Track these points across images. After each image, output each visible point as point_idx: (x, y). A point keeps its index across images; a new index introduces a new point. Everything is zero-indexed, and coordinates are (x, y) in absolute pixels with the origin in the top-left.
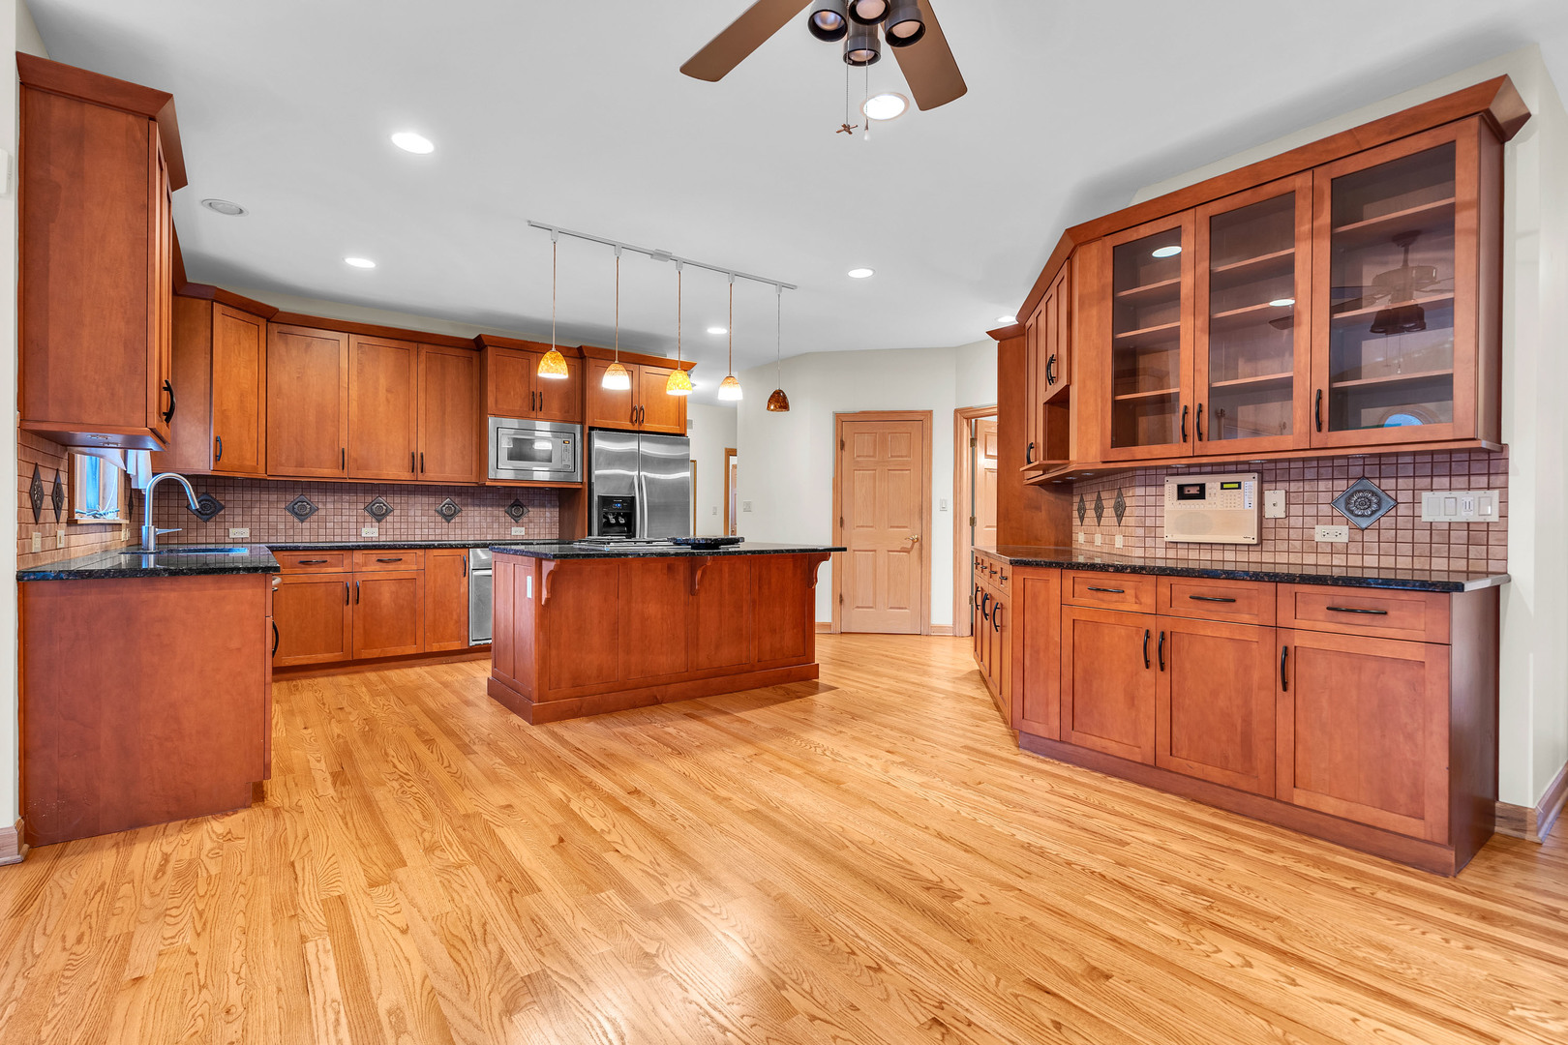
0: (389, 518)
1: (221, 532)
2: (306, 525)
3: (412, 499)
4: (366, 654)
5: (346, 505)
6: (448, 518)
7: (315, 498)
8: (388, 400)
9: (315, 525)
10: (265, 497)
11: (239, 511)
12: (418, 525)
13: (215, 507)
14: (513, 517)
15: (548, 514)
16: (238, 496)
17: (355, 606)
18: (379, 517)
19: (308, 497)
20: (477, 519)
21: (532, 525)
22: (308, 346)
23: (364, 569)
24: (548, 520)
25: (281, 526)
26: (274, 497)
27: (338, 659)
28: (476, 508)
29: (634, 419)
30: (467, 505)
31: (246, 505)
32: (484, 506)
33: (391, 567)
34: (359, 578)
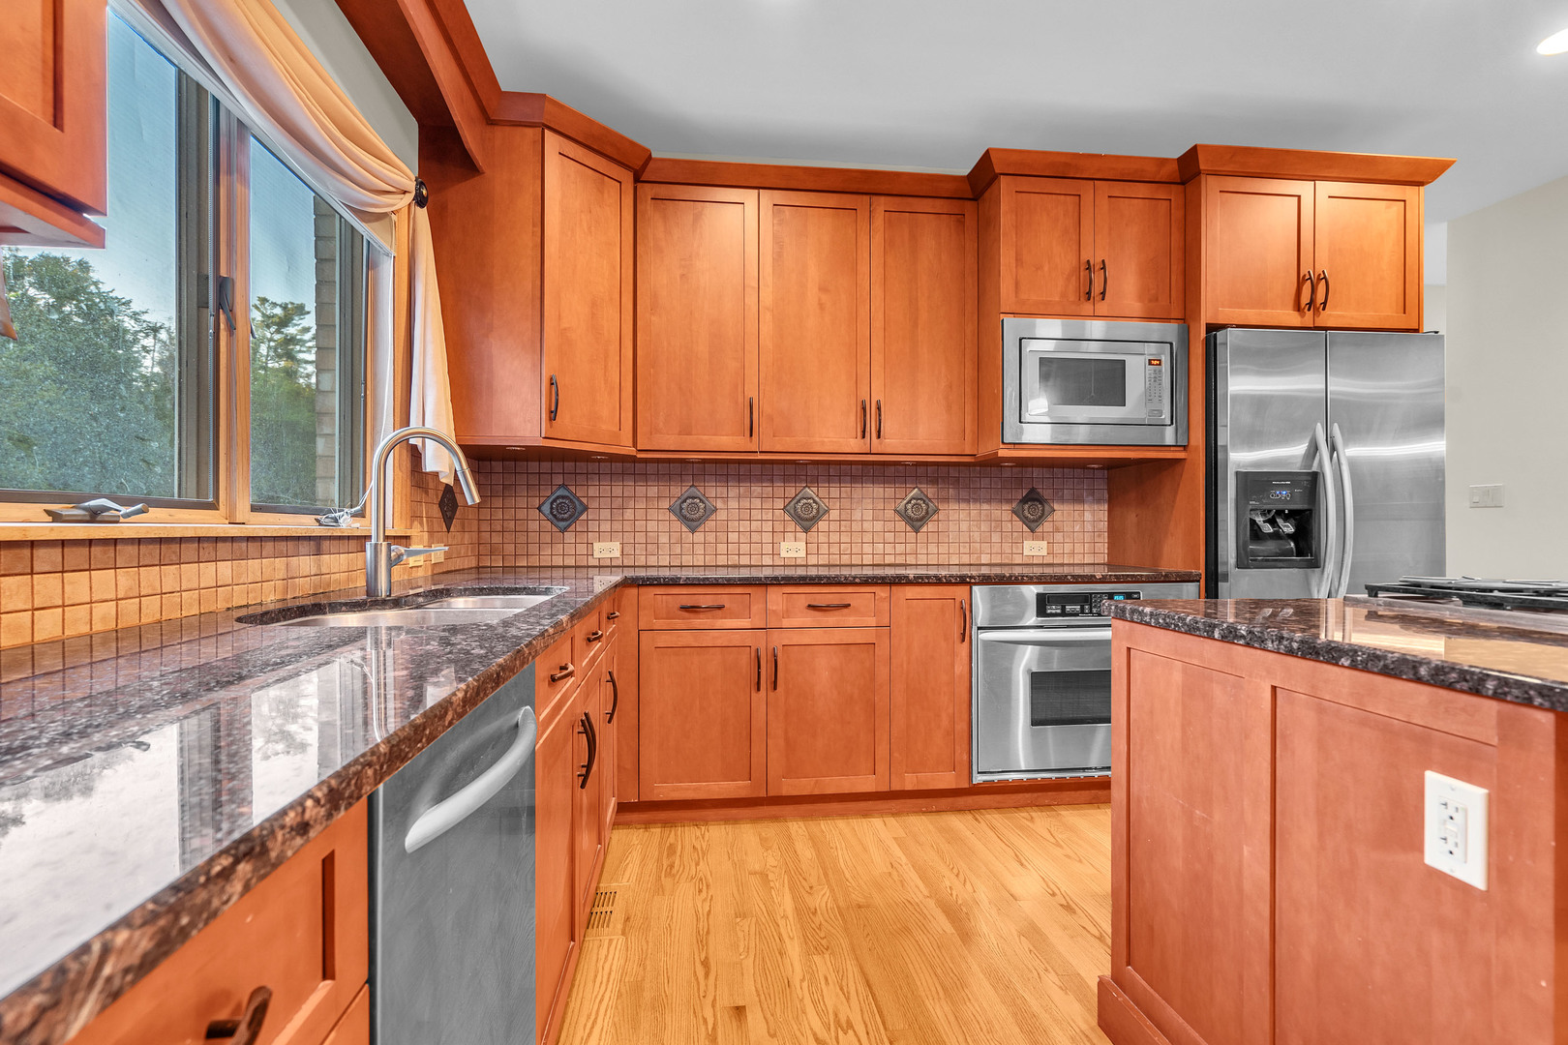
0: (822, 525)
1: (582, 549)
2: (699, 537)
3: (858, 491)
4: (789, 787)
5: (757, 503)
6: (916, 523)
7: (711, 492)
8: (821, 306)
9: (711, 537)
10: (641, 490)
11: (605, 514)
12: (868, 538)
13: (575, 508)
14: (1025, 521)
15: (1088, 516)
16: (605, 490)
17: (771, 694)
18: (806, 522)
19: (702, 489)
20: (964, 526)
21: (1059, 537)
22: (697, 218)
23: (786, 623)
24: (1089, 527)
25: (664, 539)
26: (653, 491)
27: (743, 794)
28: (963, 506)
29: (1305, 298)
30: (947, 500)
31: (618, 502)
32: (975, 500)
33: (831, 619)
34: (778, 640)
